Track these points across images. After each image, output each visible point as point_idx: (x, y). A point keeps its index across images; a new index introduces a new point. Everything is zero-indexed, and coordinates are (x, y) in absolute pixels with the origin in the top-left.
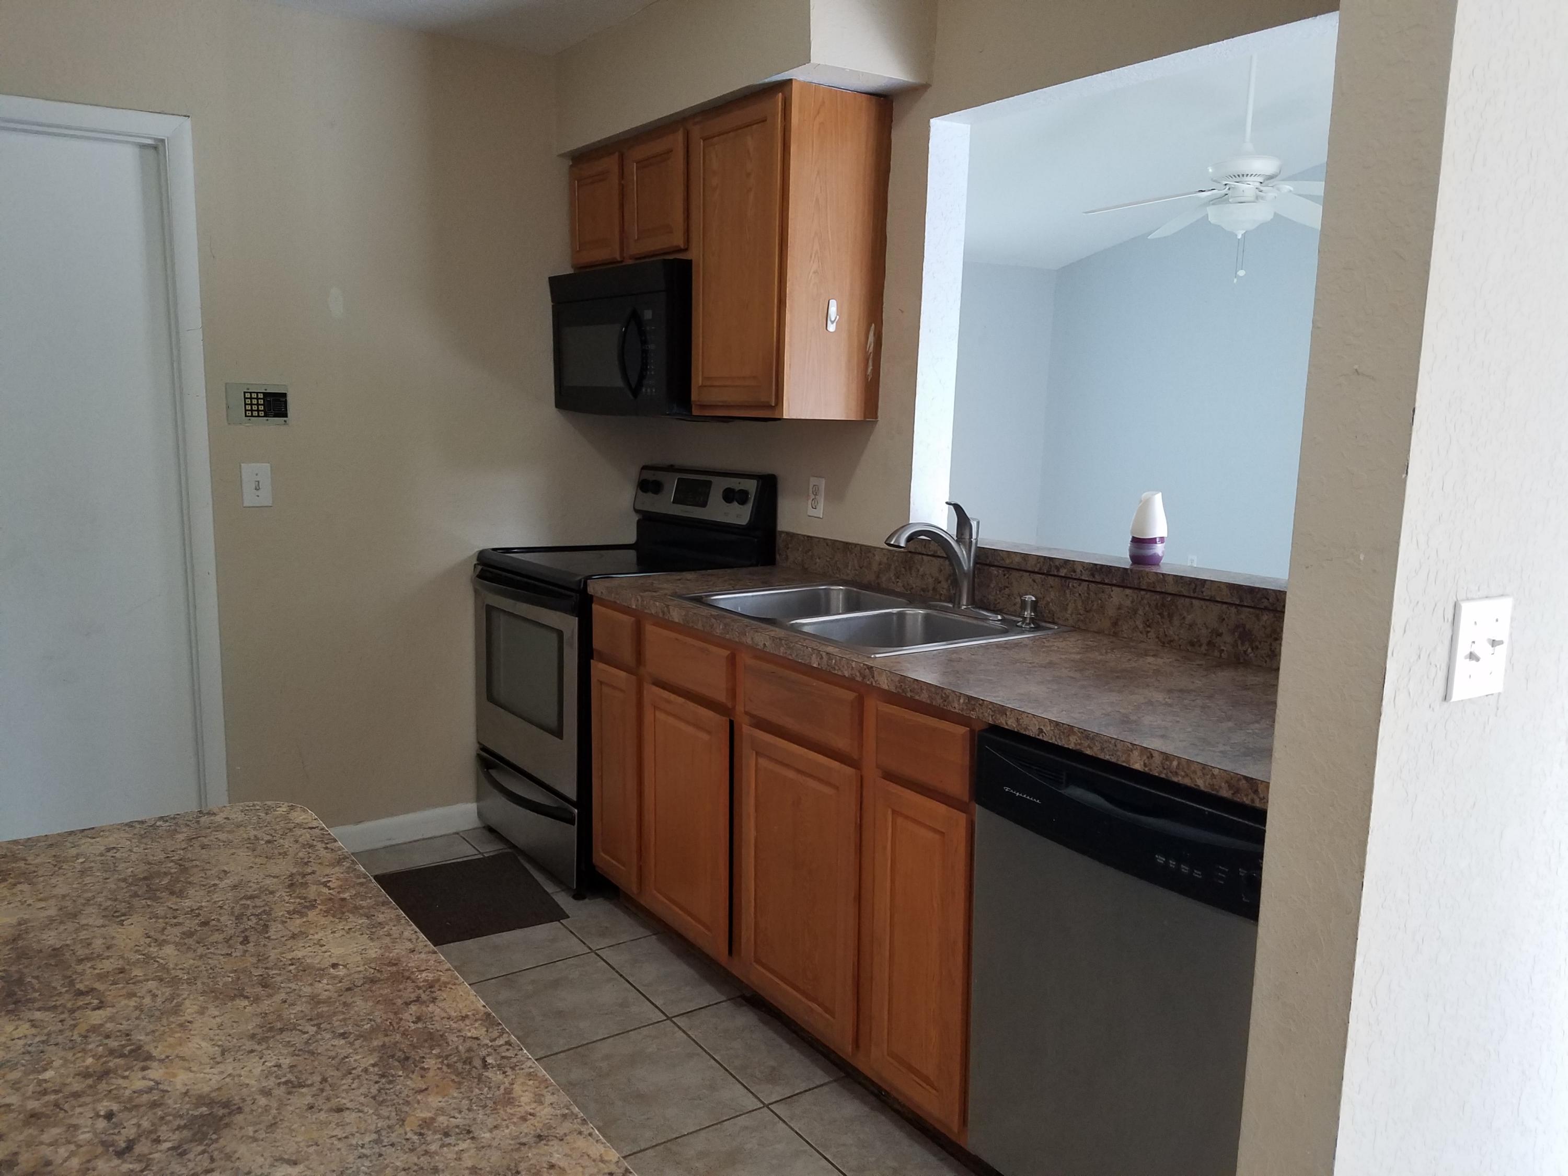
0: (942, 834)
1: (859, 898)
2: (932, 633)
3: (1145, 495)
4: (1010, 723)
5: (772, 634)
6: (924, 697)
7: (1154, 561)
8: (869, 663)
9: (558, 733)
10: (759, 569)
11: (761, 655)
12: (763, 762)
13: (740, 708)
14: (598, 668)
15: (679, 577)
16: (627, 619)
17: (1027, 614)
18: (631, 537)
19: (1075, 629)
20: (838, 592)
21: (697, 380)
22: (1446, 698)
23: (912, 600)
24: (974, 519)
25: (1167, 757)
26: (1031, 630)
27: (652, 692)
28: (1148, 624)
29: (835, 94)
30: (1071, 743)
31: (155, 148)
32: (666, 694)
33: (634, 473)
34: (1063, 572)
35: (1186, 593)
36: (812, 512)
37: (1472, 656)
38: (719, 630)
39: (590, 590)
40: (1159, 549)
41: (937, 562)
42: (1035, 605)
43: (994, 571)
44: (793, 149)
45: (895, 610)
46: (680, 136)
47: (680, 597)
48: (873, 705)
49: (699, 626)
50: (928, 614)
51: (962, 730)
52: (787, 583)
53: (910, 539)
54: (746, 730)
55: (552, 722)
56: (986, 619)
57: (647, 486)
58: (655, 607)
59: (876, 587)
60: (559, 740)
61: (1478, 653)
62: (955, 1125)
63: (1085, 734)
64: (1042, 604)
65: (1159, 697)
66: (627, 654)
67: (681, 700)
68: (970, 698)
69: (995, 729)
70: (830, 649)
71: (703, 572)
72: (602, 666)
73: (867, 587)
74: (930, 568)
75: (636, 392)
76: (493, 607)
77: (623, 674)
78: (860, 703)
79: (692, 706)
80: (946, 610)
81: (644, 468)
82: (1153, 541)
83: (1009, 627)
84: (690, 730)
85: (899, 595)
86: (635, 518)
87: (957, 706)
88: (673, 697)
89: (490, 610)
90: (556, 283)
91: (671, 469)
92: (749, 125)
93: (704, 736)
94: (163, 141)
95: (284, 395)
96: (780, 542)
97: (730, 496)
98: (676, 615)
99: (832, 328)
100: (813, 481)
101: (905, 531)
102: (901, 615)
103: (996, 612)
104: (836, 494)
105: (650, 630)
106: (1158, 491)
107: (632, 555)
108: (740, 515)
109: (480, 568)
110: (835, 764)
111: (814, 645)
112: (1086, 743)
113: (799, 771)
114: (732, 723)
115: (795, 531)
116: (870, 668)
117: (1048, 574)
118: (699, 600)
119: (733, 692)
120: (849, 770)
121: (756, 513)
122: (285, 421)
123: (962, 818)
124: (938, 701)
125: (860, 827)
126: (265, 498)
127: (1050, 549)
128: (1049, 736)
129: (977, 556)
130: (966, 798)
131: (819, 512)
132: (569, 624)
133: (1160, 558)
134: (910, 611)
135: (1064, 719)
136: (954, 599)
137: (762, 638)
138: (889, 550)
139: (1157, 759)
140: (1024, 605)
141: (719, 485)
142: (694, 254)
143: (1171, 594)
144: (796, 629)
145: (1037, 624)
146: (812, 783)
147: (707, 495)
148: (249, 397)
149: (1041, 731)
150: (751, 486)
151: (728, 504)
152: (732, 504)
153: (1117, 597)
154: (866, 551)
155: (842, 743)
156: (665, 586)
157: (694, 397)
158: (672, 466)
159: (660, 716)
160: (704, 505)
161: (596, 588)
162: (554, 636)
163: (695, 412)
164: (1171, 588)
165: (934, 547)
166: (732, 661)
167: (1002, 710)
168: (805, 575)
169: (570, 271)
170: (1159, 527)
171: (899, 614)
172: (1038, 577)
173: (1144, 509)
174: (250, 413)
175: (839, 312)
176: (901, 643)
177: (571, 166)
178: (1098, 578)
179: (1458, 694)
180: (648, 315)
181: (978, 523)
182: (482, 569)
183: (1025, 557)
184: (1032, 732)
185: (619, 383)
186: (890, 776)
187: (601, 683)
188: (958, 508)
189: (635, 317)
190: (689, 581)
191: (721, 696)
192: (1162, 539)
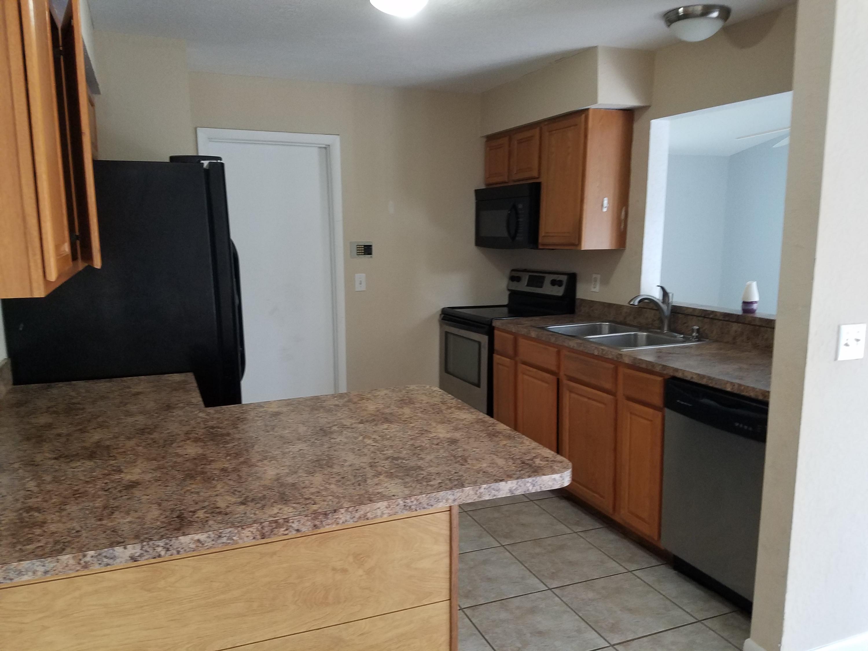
0: (651, 421)
1: (615, 450)
2: (650, 342)
3: (749, 283)
4: (679, 375)
5: (577, 341)
6: (644, 366)
7: (753, 311)
8: (621, 353)
9: (478, 385)
10: (568, 315)
11: (572, 350)
12: (573, 395)
13: (562, 374)
14: (496, 358)
15: (531, 319)
16: (511, 337)
17: (694, 334)
18: (506, 302)
19: (716, 341)
20: (606, 325)
21: (542, 233)
22: (836, 359)
23: (641, 328)
24: (671, 293)
25: (740, 385)
26: (698, 341)
27: (521, 367)
28: (748, 339)
29: (609, 112)
30: (704, 382)
31: (325, 148)
32: (528, 368)
33: (508, 272)
34: (711, 316)
35: (764, 325)
36: (593, 290)
37: (847, 345)
38: (553, 340)
39: (494, 324)
40: (755, 306)
41: (653, 312)
42: (698, 330)
43: (680, 316)
44: (589, 136)
45: (633, 333)
46: (537, 130)
47: (534, 327)
48: (622, 371)
49: (544, 339)
50: (648, 335)
51: (660, 379)
52: (582, 321)
53: (640, 301)
54: (565, 382)
55: (476, 381)
56: (676, 337)
57: (514, 279)
58: (524, 331)
59: (624, 324)
60: (478, 388)
61: (849, 343)
62: (656, 538)
63: (710, 378)
64: (701, 330)
65: (745, 366)
66: (511, 351)
67: (535, 370)
68: (664, 366)
69: (674, 378)
70: (603, 347)
71: (541, 317)
72: (499, 357)
73: (621, 323)
74: (650, 314)
75: (513, 238)
76: (448, 332)
77: (508, 360)
78: (616, 371)
79: (540, 372)
80: (657, 333)
81: (513, 270)
82: (752, 303)
83: (686, 340)
84: (540, 382)
85: (634, 326)
86: (508, 293)
87: (658, 369)
88: (531, 369)
89: (447, 333)
90: (477, 192)
91: (525, 271)
92: (570, 127)
93: (546, 385)
94: (329, 145)
95: (371, 246)
96: (578, 303)
97: (554, 283)
98: (533, 334)
99: (605, 210)
100: (594, 276)
101: (636, 299)
102: (635, 335)
103: (681, 333)
104: (605, 281)
105: (522, 342)
106: (754, 280)
107: (506, 310)
108: (559, 291)
109: (443, 316)
110: (605, 395)
111: (597, 346)
112: (710, 381)
113: (589, 398)
114: (558, 380)
115: (584, 298)
116: (621, 354)
117: (704, 317)
118: (543, 328)
119: (559, 367)
120: (610, 397)
121: (566, 290)
122: (371, 256)
123: (660, 414)
124: (650, 367)
125: (616, 420)
126: (363, 287)
127: (704, 306)
128: (696, 380)
129: (672, 310)
130: (662, 406)
131: (597, 289)
132: (484, 339)
133: (755, 310)
134: (639, 333)
135: (702, 373)
136: (661, 328)
137: (572, 343)
138: (631, 307)
139: (736, 386)
140: (693, 331)
141: (549, 278)
142: (543, 180)
143: (758, 326)
144: (588, 340)
145: (699, 339)
146: (594, 403)
147: (542, 283)
148: (358, 247)
149: (692, 378)
150: (564, 278)
151: (552, 287)
152: (554, 287)
153: (735, 327)
154: (619, 307)
155: (608, 386)
156: (526, 322)
157: (540, 240)
158: (526, 269)
159: (526, 377)
160: (541, 287)
161: (496, 324)
162: (476, 346)
163: (540, 247)
164: (758, 323)
165: (651, 305)
166: (558, 353)
167: (676, 370)
168: (589, 318)
169: (483, 187)
170: (755, 297)
171: (635, 334)
172: (700, 318)
173: (748, 290)
174: (358, 254)
175: (608, 203)
176: (636, 345)
177: (486, 141)
178: (727, 319)
179: (840, 358)
180: (520, 206)
181: (673, 295)
182: (444, 316)
183: (694, 309)
184: (688, 378)
185: (506, 234)
186: (629, 399)
187: (498, 364)
188: (663, 288)
189: (514, 207)
190: (537, 320)
191: (554, 368)
192: (756, 302)
